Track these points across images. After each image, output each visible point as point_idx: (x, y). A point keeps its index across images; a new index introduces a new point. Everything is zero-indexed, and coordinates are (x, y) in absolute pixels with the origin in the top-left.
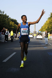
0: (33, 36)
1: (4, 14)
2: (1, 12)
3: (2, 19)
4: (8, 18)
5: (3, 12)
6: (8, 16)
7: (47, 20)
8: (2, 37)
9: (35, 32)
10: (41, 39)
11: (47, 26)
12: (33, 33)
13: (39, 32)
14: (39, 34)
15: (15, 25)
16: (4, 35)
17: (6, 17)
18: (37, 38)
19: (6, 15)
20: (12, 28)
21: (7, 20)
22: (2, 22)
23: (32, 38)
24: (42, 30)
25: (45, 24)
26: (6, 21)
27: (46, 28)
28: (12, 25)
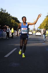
0: (33, 33)
1: (6, 12)
2: (3, 10)
3: (4, 17)
4: (9, 16)
5: (5, 11)
6: (9, 14)
7: (46, 18)
8: (4, 34)
9: (34, 29)
10: (40, 36)
11: (45, 23)
12: (32, 30)
13: (38, 29)
14: (38, 31)
15: (16, 22)
16: (6, 32)
17: (7, 15)
18: (36, 34)
19: (7, 13)
20: (13, 26)
21: (8, 17)
22: (4, 19)
23: (32, 35)
24: (40, 27)
25: (44, 22)
26: (7, 19)
27: (45, 25)
28: (13, 23)
